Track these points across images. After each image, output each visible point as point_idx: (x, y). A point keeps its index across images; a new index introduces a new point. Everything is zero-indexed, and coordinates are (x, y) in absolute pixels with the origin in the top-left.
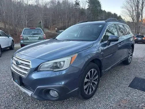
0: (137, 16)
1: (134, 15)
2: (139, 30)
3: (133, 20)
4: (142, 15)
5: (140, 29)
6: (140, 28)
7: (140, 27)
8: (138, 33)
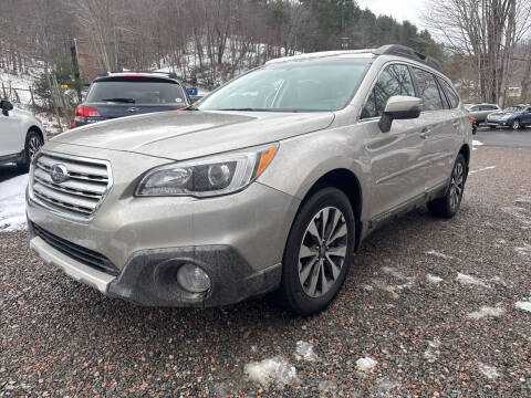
0: (490, 24)
1: (481, 17)
2: (500, 84)
3: (475, 40)
4: (512, 17)
5: (504, 80)
6: (501, 76)
7: (501, 70)
8: (494, 95)
